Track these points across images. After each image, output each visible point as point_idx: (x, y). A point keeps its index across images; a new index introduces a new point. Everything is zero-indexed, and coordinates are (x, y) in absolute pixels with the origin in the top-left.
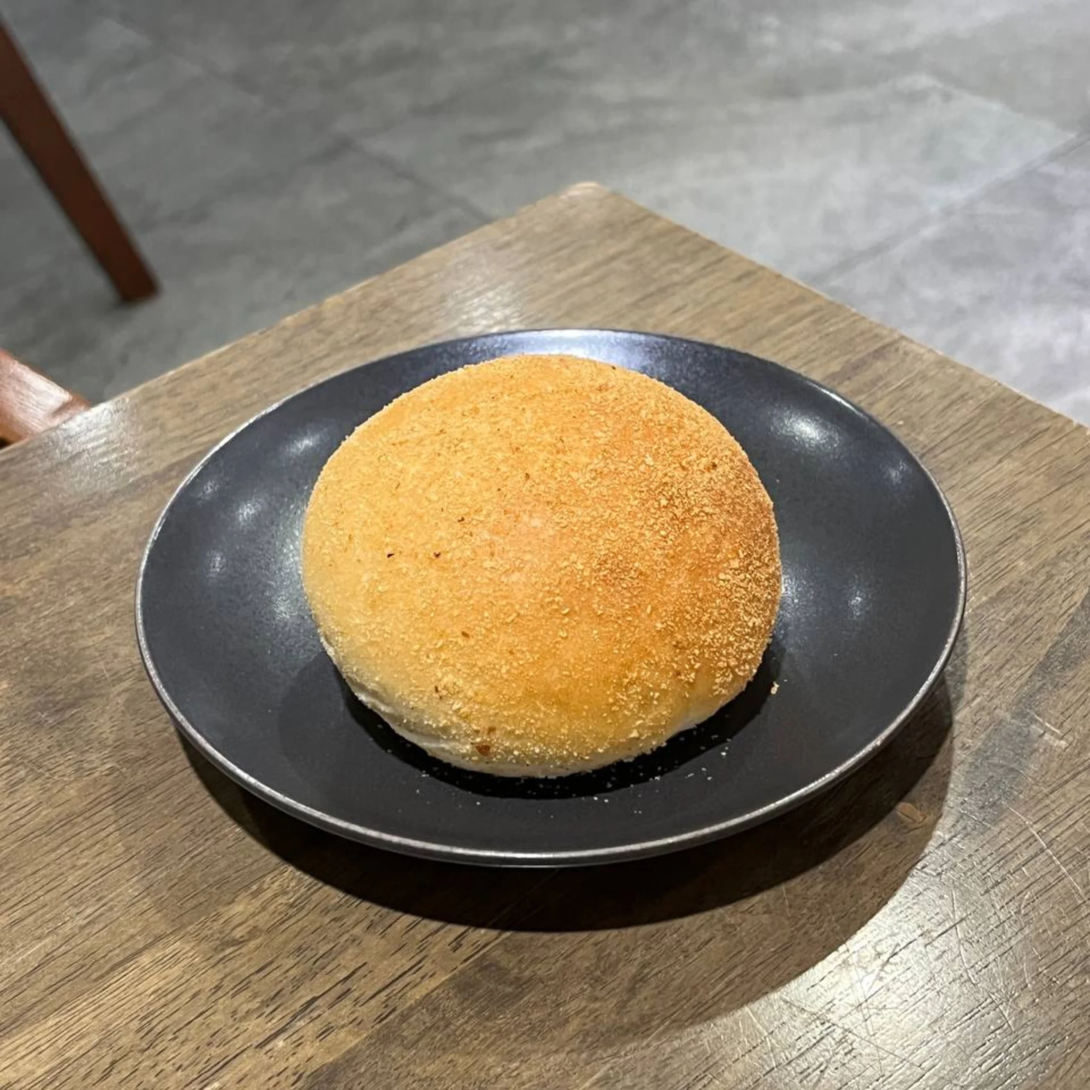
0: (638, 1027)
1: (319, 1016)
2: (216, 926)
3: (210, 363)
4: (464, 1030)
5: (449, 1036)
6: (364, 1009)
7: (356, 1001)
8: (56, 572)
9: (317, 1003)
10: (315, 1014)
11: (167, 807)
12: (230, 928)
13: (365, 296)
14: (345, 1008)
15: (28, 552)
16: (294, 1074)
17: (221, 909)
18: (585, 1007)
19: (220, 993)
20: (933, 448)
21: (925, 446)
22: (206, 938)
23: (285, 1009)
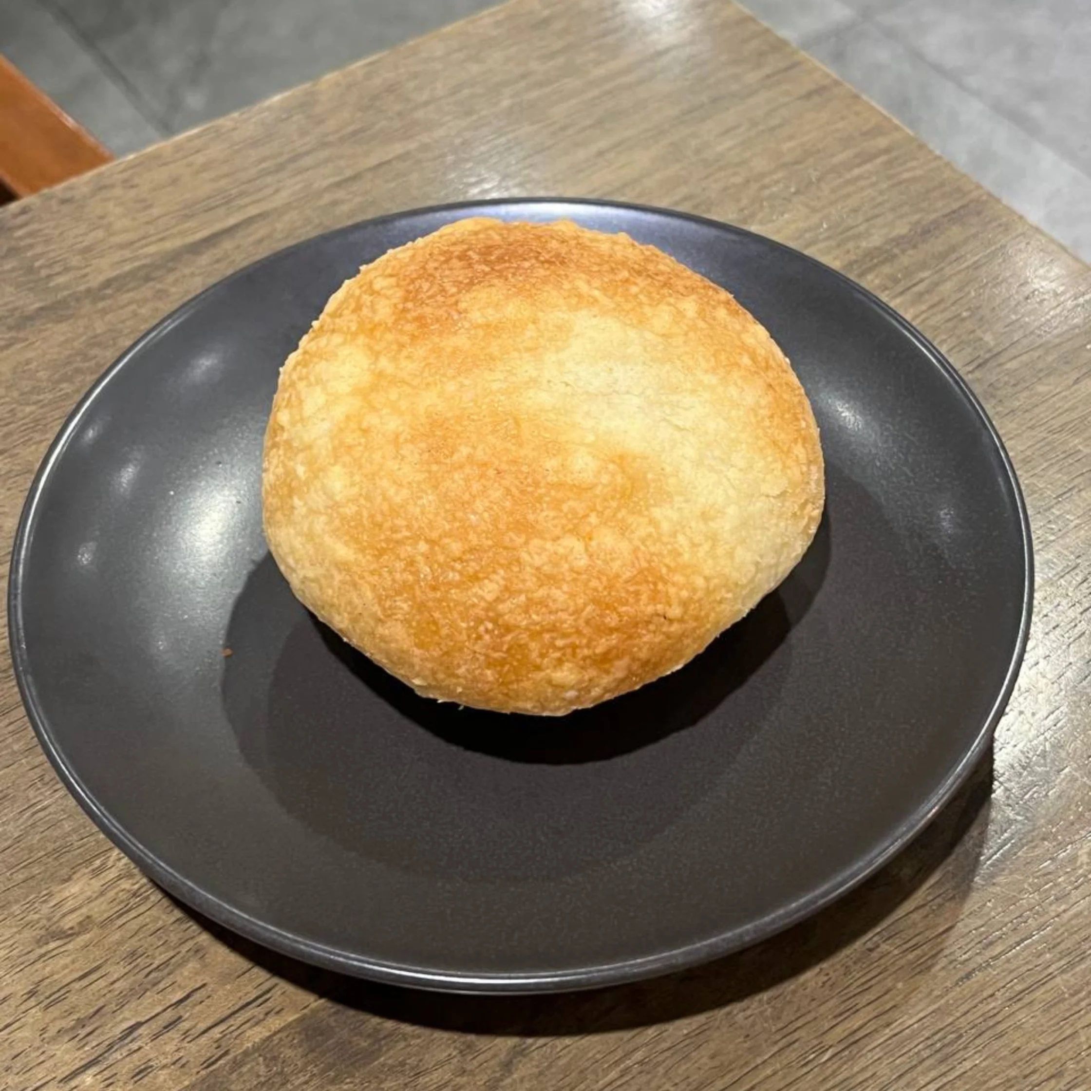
1: (140, 1048)
2: (45, 909)
3: (178, 148)
6: (193, 1047)
7: (186, 1034)
9: (140, 1031)
10: (134, 1046)
11: (18, 740)
12: (59, 915)
13: (368, 76)
14: (171, 1042)
17: (55, 888)
18: (450, 1081)
19: (32, 1002)
20: (999, 353)
21: (990, 351)
22: (30, 925)
23: (102, 1034)
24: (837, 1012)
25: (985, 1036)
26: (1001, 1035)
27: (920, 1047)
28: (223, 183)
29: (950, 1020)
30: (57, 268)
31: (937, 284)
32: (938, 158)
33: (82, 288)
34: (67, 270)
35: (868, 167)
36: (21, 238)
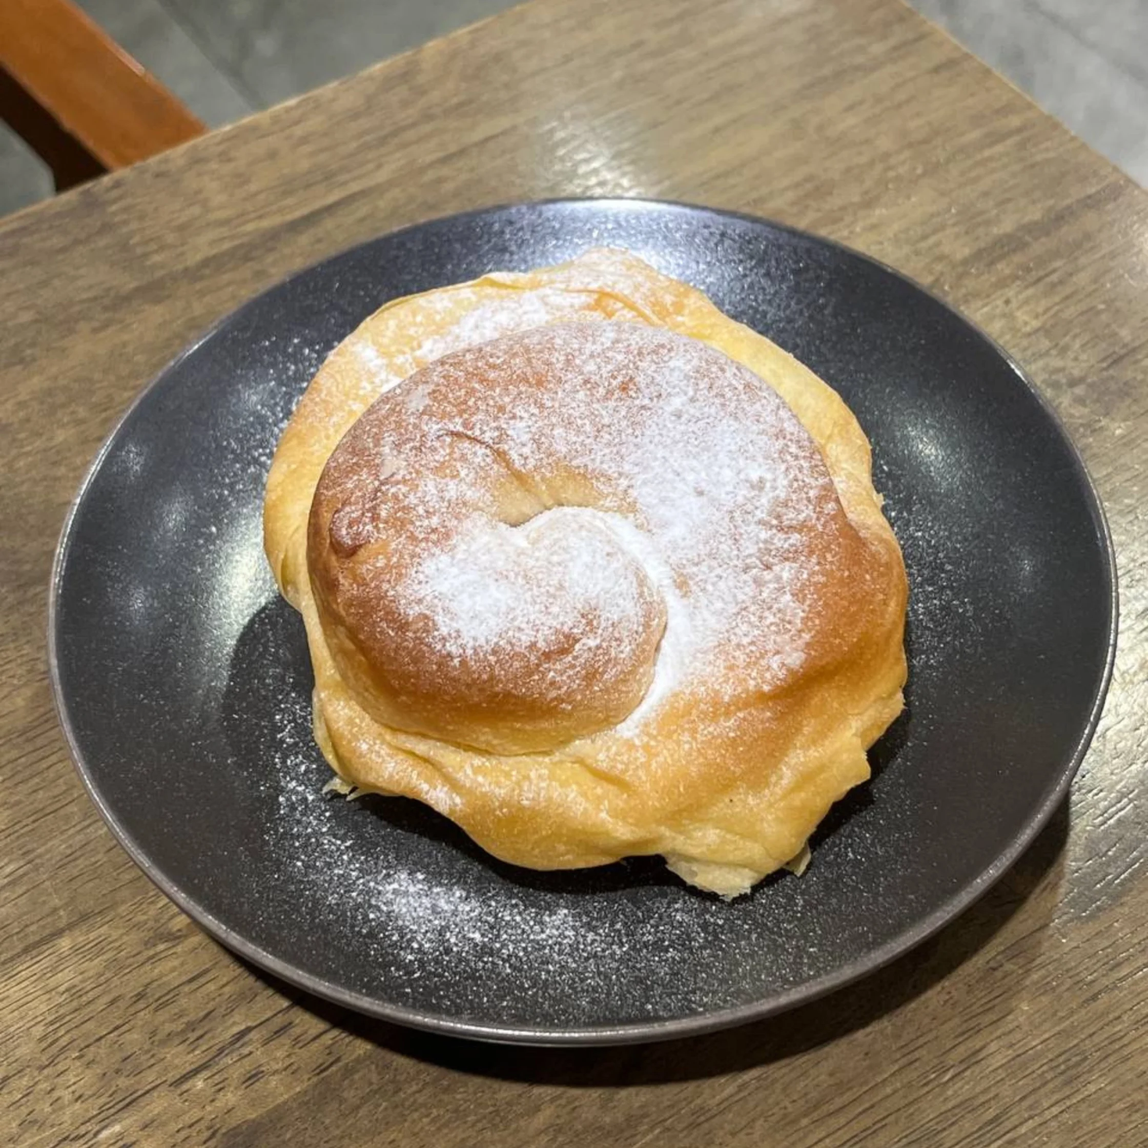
0: (622, 1131)
1: (251, 1053)
2: (152, 912)
3: (276, 120)
4: (415, 1101)
5: (396, 1107)
6: (304, 1053)
7: (296, 1040)
8: (49, 392)
9: (251, 1036)
10: (245, 1051)
12: (166, 917)
13: (473, 45)
14: (282, 1048)
15: (22, 361)
16: (208, 1128)
19: (141, 1005)
20: (1134, 350)
21: (1125, 346)
22: (138, 926)
23: (213, 1038)
24: (960, 1030)
25: (1111, 1060)
26: (1126, 1059)
27: (1045, 1068)
28: (322, 158)
29: (1075, 1042)
30: (153, 246)
31: (1070, 275)
32: (1073, 139)
33: (180, 267)
34: (162, 248)
35: (999, 148)
36: (114, 214)
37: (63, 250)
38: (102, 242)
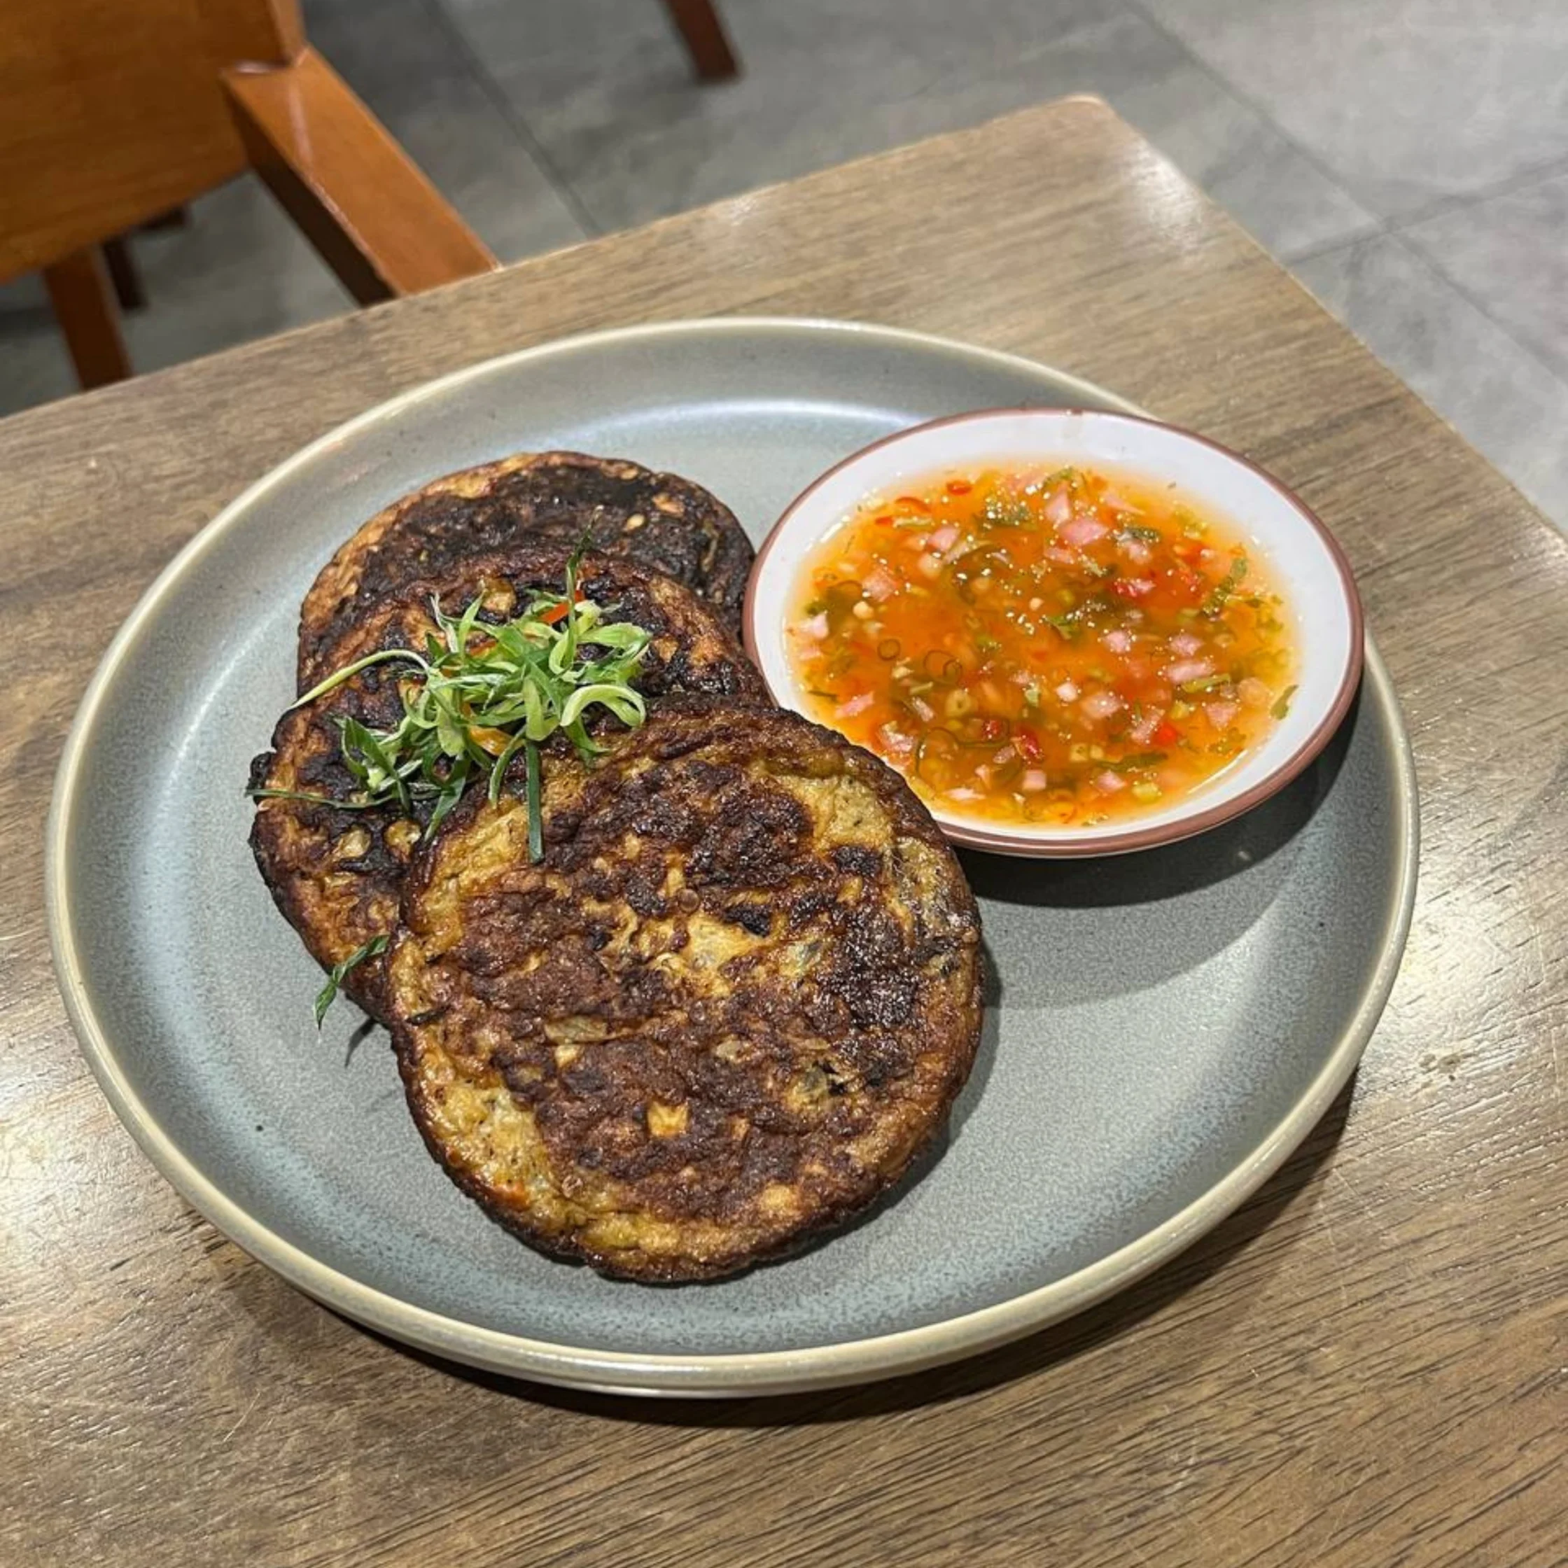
31: (1334, 483)
32: (1360, 348)
35: (1282, 351)
36: (377, 343)
37: (322, 373)
38: (362, 368)
